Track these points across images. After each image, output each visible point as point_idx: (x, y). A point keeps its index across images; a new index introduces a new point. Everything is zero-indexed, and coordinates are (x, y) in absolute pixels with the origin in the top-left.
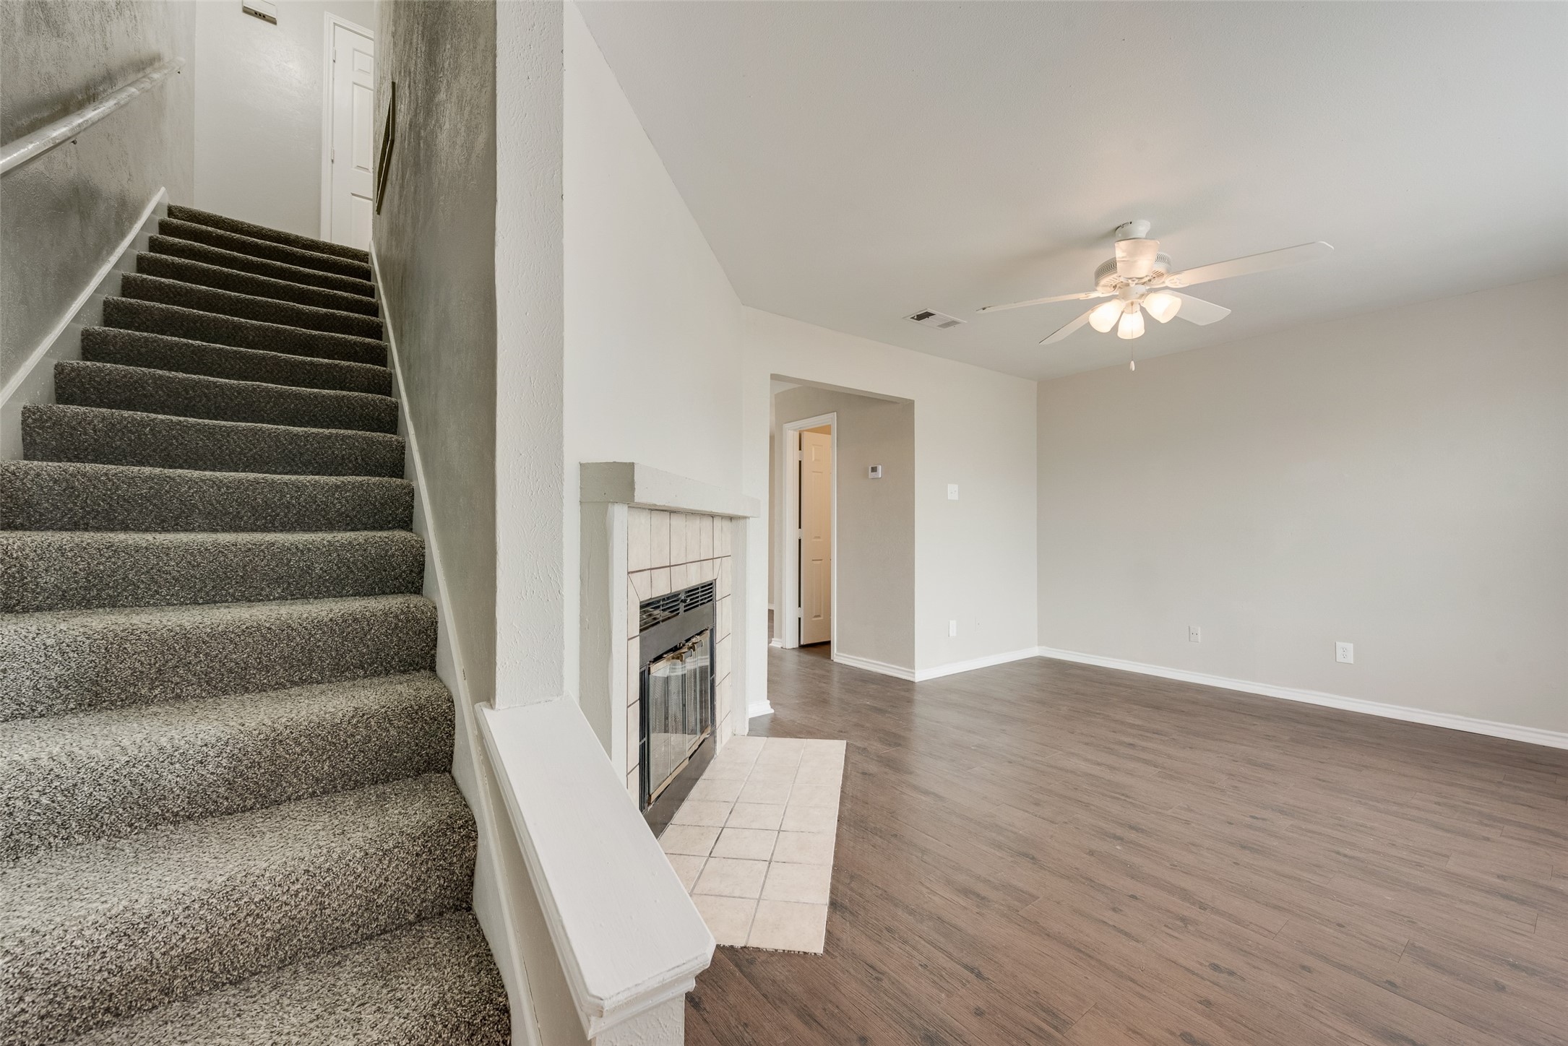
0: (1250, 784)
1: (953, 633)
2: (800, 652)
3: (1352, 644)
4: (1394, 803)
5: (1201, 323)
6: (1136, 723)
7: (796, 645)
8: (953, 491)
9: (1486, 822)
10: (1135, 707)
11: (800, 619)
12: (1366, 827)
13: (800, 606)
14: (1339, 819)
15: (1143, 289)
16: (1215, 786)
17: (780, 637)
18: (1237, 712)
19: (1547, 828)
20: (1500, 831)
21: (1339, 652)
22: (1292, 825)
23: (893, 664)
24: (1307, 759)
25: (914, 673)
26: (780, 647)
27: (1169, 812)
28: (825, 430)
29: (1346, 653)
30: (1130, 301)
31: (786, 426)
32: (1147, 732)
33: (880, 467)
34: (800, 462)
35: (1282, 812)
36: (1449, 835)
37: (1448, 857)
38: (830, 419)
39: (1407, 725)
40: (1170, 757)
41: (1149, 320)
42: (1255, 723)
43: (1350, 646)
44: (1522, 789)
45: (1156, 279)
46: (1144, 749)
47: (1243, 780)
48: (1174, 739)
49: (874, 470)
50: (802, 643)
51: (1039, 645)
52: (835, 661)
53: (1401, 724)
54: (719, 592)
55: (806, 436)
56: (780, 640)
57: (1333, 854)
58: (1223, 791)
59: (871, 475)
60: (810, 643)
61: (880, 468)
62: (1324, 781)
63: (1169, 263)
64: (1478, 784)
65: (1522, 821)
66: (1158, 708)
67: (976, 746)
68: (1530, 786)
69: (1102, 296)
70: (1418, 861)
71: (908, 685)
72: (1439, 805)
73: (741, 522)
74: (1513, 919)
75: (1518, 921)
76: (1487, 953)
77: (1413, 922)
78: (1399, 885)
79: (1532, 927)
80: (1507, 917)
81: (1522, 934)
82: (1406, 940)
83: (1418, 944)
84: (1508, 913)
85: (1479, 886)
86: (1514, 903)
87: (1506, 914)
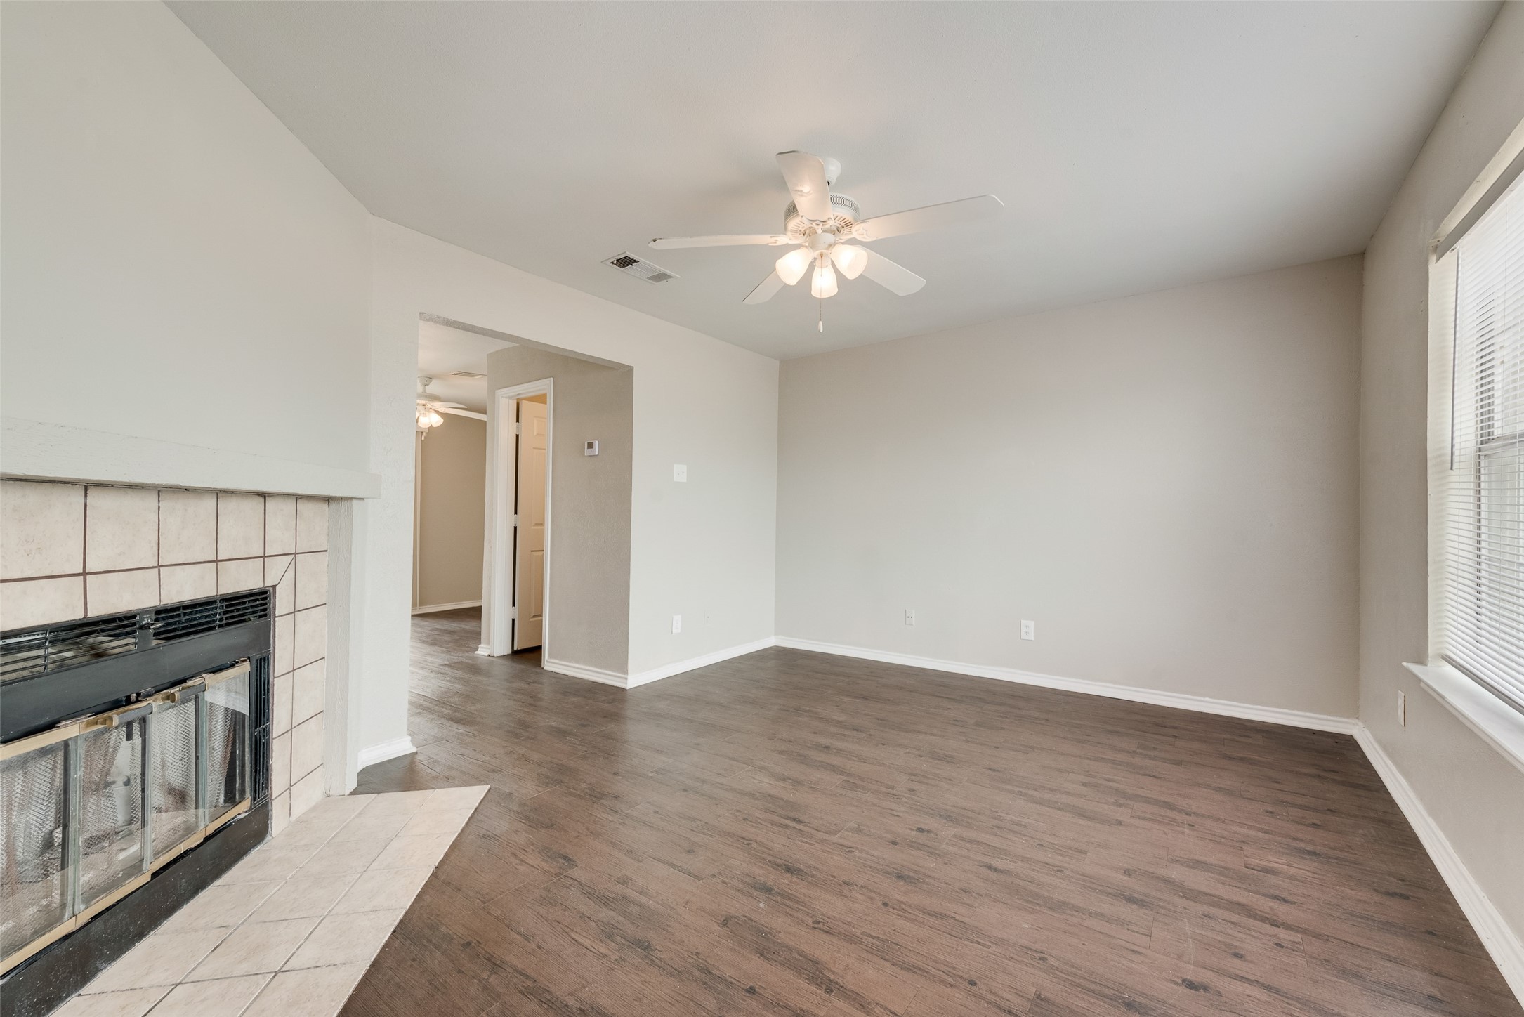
0: (927, 784)
1: (677, 629)
2: (512, 660)
3: (1033, 622)
4: (1050, 789)
5: (901, 294)
6: (840, 719)
7: (509, 652)
8: (680, 473)
9: (1121, 801)
10: (846, 699)
11: (513, 620)
12: (1021, 825)
13: (514, 605)
14: (999, 818)
15: (830, 238)
16: (894, 792)
17: (488, 643)
18: (937, 696)
19: (1166, 800)
20: (1130, 811)
21: (1023, 629)
22: (954, 836)
23: (606, 669)
24: (985, 745)
25: (626, 679)
26: (487, 654)
27: (836, 839)
28: (541, 399)
29: (1029, 629)
30: (818, 252)
31: (499, 392)
32: (848, 729)
33: (597, 442)
34: (517, 436)
35: (949, 818)
36: (1089, 823)
37: (1084, 852)
38: (545, 386)
39: (1070, 696)
40: (860, 759)
41: (840, 277)
42: (949, 707)
43: (1031, 624)
44: (1150, 758)
45: (845, 228)
46: (839, 752)
47: (922, 779)
48: (870, 735)
49: (590, 445)
50: (515, 649)
51: (775, 635)
52: (546, 668)
53: (1067, 696)
54: (282, 604)
55: (525, 406)
56: (488, 647)
57: (984, 869)
58: (899, 797)
59: (587, 452)
60: (525, 647)
61: (596, 444)
62: (994, 770)
63: (856, 209)
64: (1119, 757)
65: (1148, 795)
66: (866, 698)
67: (656, 772)
68: (1156, 753)
69: (790, 242)
70: (1058, 863)
71: (616, 695)
72: (1086, 786)
73: (345, 504)
74: (1133, 931)
75: (1137, 932)
76: (1107, 991)
77: (1044, 959)
78: (1038, 904)
79: (1148, 938)
80: (1128, 929)
81: (1139, 953)
82: (1034, 990)
83: (1044, 994)
84: (1128, 923)
85: (1108, 889)
86: (1135, 906)
87: (1127, 925)
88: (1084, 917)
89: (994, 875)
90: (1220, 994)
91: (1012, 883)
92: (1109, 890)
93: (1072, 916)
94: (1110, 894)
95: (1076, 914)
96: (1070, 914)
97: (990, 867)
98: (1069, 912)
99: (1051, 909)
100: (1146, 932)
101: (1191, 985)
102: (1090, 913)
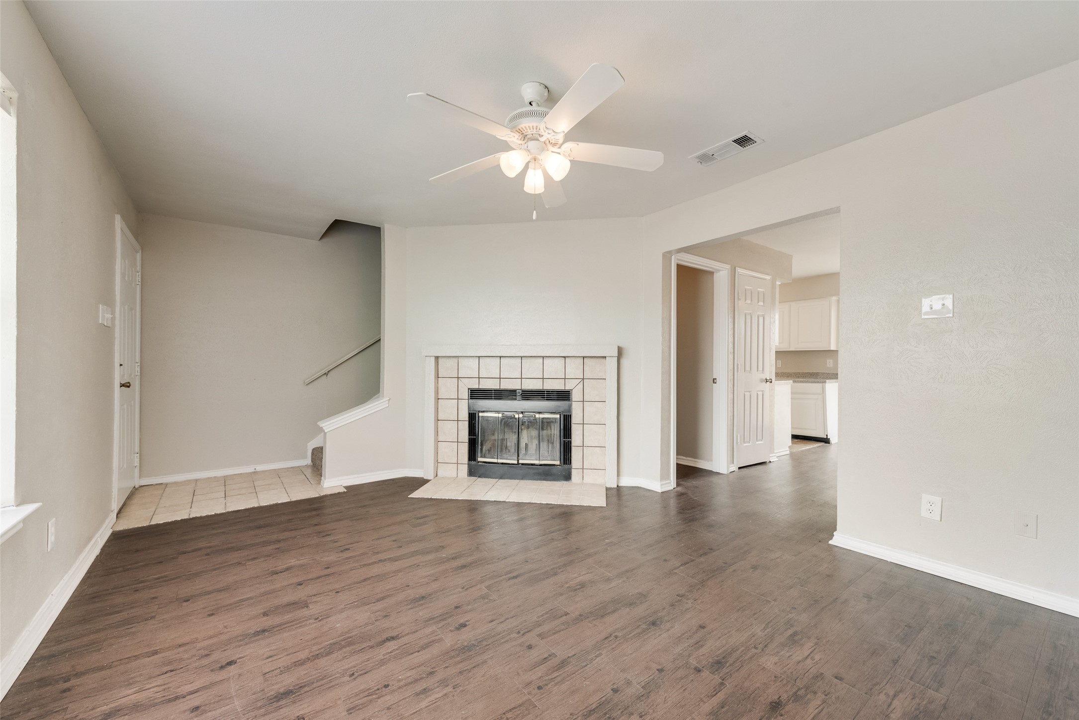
1: (931, 513)
25: (835, 535)
54: (577, 397)
74: (275, 669)
75: (273, 671)
76: (277, 629)
77: (316, 619)
78: (343, 640)
79: (264, 671)
80: (280, 668)
81: (267, 658)
82: (311, 607)
83: (306, 609)
84: (281, 673)
85: (308, 689)
86: (282, 691)
87: (281, 671)
88: (312, 654)
89: (385, 636)
90: (212, 671)
91: (370, 640)
92: (306, 689)
93: (319, 649)
94: (305, 686)
95: (317, 653)
96: (320, 649)
97: (393, 638)
98: (322, 650)
99: (334, 644)
100: (267, 676)
101: (230, 663)
102: (309, 659)
